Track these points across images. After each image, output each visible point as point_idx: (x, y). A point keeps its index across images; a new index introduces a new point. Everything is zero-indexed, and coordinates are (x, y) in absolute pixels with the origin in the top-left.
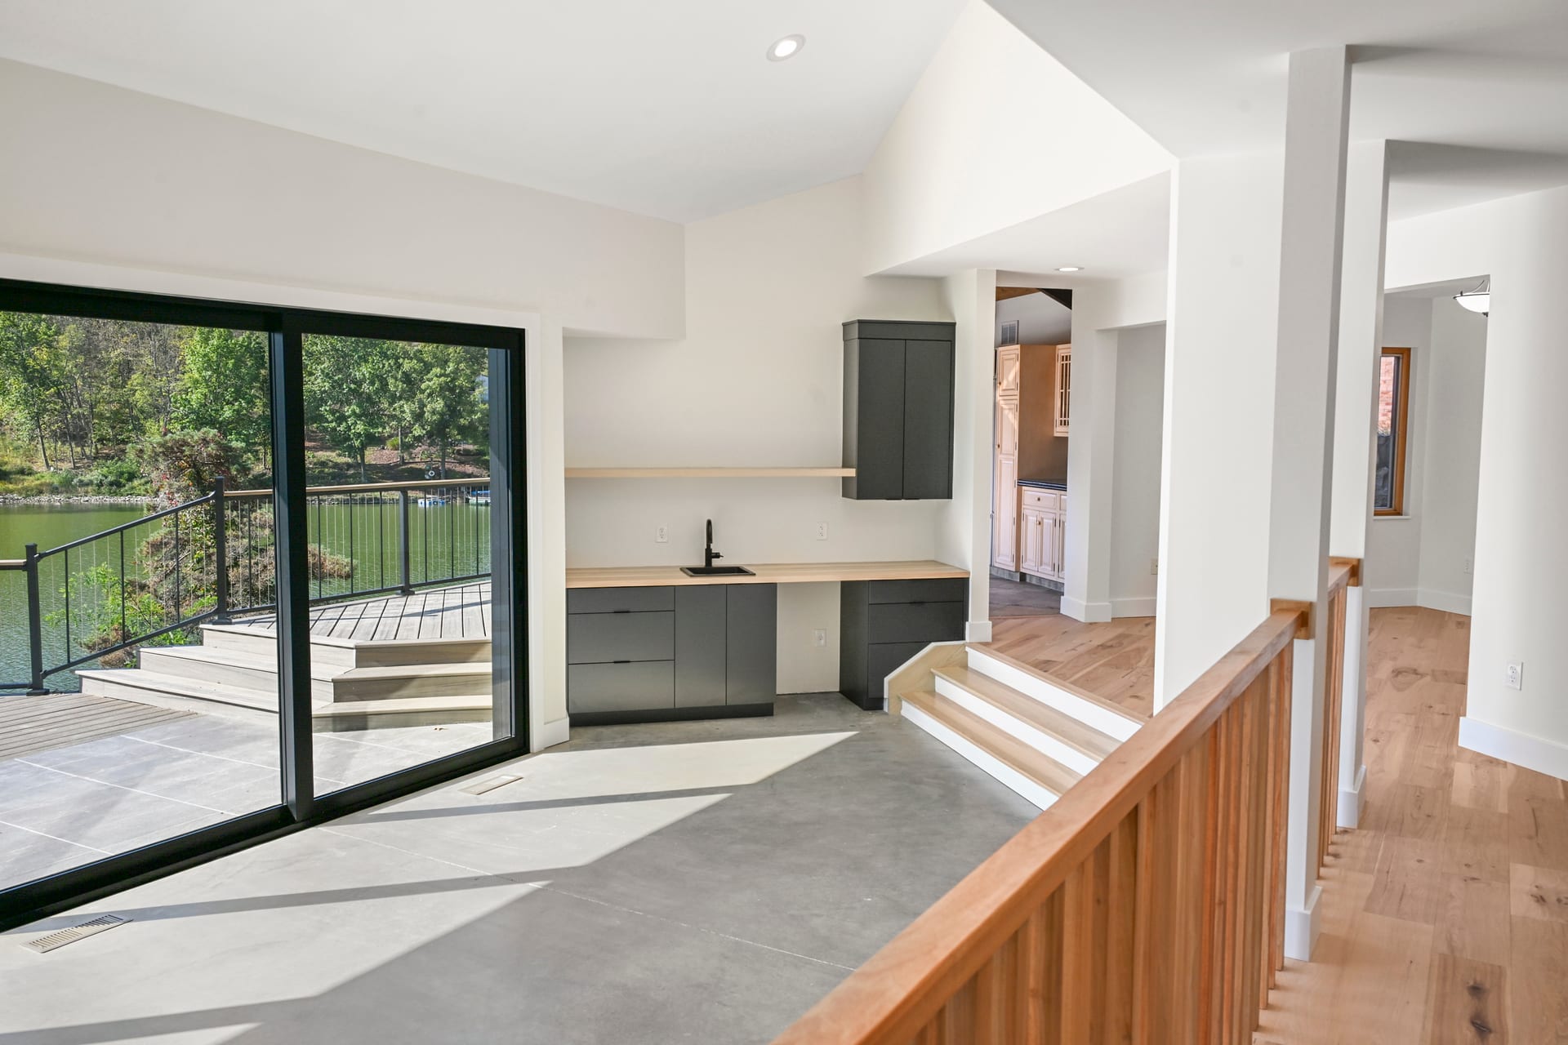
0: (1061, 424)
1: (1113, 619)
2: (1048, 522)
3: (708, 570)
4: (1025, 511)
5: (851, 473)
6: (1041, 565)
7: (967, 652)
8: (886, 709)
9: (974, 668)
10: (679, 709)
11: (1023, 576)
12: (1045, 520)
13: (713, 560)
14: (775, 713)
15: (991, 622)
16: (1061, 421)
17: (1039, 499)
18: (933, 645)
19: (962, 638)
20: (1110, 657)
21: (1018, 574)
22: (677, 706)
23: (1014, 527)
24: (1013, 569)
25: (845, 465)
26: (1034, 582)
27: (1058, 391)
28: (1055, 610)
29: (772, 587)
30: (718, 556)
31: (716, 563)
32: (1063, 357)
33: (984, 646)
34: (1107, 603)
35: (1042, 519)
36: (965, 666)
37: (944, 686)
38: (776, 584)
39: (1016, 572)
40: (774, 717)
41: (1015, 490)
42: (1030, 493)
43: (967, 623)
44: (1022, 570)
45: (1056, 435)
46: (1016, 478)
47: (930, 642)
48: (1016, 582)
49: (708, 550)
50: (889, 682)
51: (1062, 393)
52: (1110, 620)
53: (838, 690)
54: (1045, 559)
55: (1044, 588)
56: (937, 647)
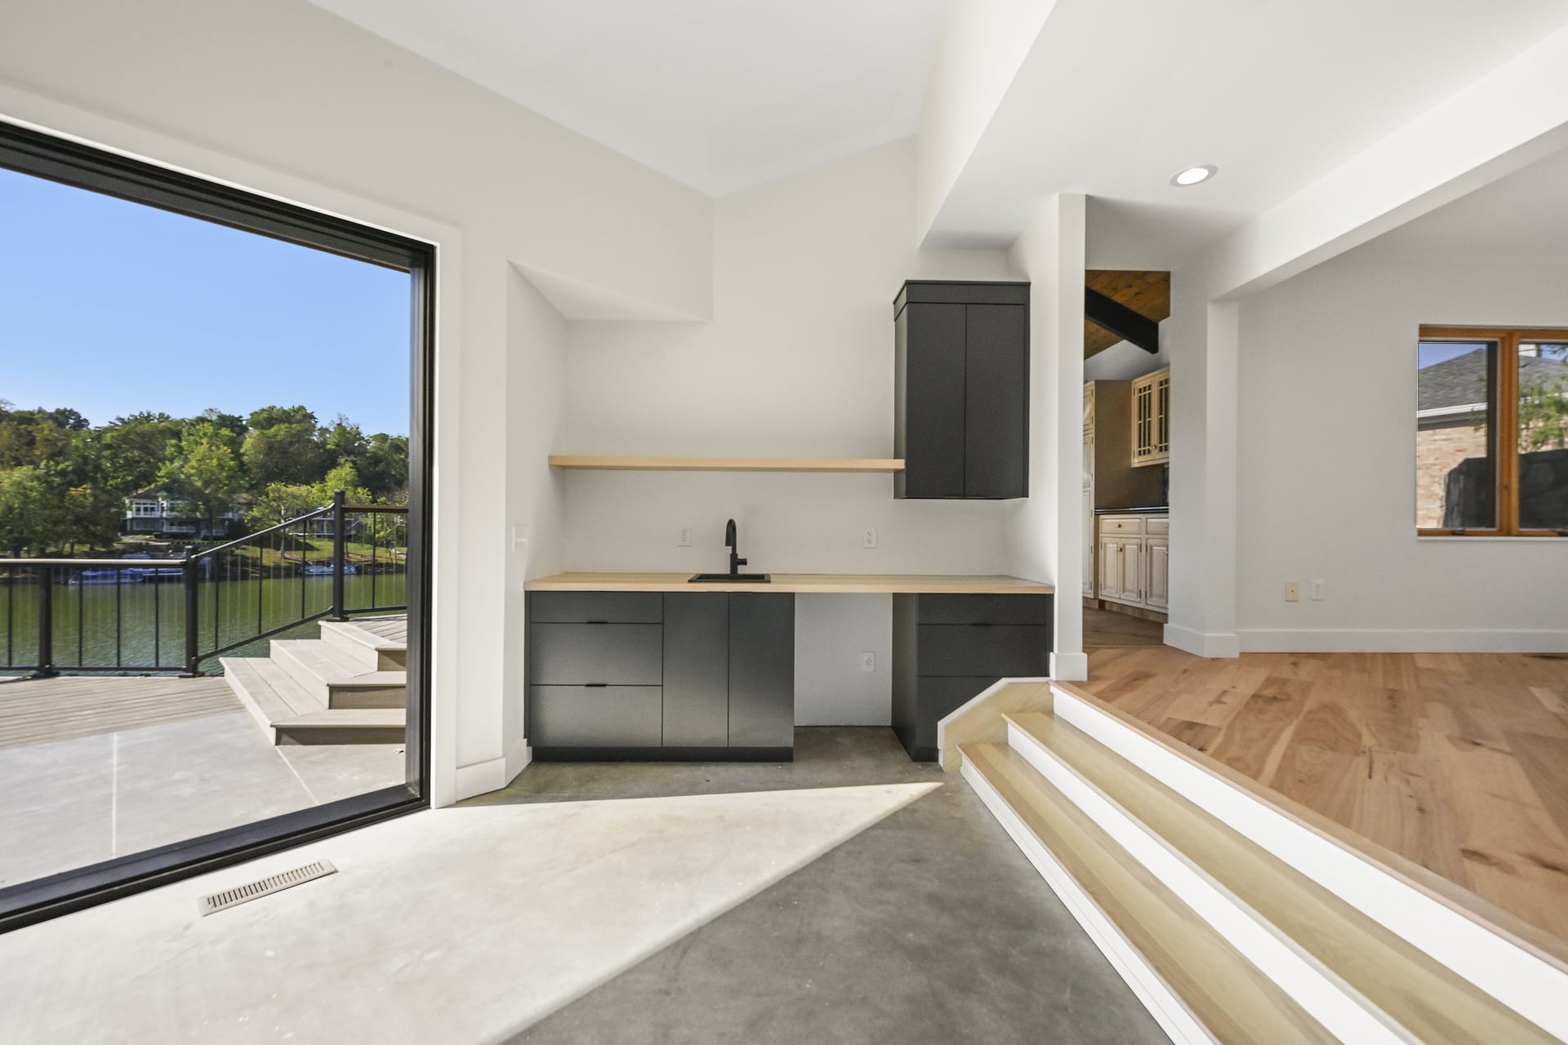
0: (1140, 454)
1: (1241, 653)
2: (1131, 549)
3: (734, 577)
4: (1104, 539)
5: (900, 464)
6: (1124, 592)
7: (1052, 694)
8: (941, 762)
9: (1062, 716)
10: (665, 748)
11: (1102, 603)
12: (1127, 546)
13: (739, 567)
14: (795, 757)
15: (1086, 655)
16: (1140, 451)
17: (1120, 526)
18: (1004, 681)
19: (1047, 674)
20: (1296, 722)
21: (1097, 602)
22: (664, 745)
23: (1092, 556)
24: (1091, 596)
25: (896, 457)
26: (1115, 608)
27: (1135, 422)
28: (1158, 640)
29: (791, 596)
30: (744, 562)
31: (741, 570)
32: (1140, 389)
33: (1075, 686)
34: (1233, 635)
35: (1124, 545)
36: (1050, 713)
37: (1019, 738)
38: (794, 593)
39: (1095, 599)
40: (794, 763)
41: (1093, 519)
42: (1109, 522)
43: (1051, 654)
44: (1101, 597)
45: (1133, 466)
46: (1092, 508)
47: (998, 678)
48: (1096, 609)
49: (734, 556)
50: (947, 727)
51: (1140, 424)
52: (1237, 656)
53: (890, 724)
54: (1129, 585)
55: (1127, 615)
56: (1010, 683)
